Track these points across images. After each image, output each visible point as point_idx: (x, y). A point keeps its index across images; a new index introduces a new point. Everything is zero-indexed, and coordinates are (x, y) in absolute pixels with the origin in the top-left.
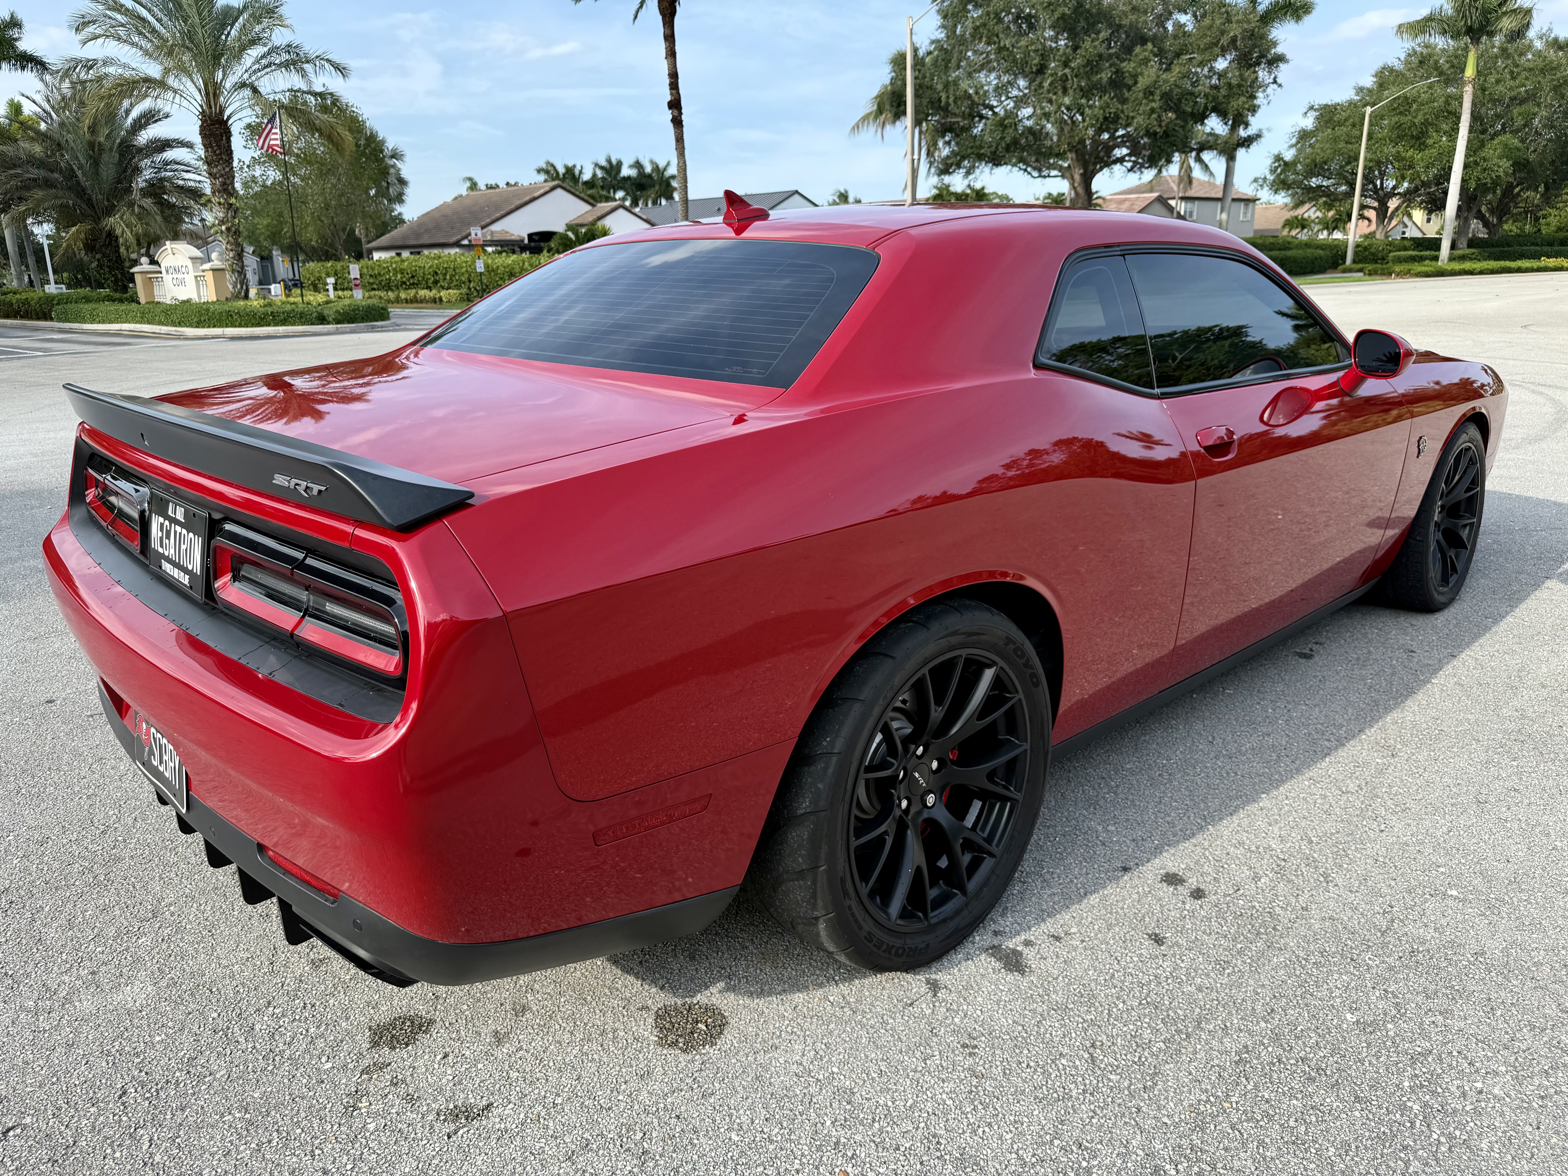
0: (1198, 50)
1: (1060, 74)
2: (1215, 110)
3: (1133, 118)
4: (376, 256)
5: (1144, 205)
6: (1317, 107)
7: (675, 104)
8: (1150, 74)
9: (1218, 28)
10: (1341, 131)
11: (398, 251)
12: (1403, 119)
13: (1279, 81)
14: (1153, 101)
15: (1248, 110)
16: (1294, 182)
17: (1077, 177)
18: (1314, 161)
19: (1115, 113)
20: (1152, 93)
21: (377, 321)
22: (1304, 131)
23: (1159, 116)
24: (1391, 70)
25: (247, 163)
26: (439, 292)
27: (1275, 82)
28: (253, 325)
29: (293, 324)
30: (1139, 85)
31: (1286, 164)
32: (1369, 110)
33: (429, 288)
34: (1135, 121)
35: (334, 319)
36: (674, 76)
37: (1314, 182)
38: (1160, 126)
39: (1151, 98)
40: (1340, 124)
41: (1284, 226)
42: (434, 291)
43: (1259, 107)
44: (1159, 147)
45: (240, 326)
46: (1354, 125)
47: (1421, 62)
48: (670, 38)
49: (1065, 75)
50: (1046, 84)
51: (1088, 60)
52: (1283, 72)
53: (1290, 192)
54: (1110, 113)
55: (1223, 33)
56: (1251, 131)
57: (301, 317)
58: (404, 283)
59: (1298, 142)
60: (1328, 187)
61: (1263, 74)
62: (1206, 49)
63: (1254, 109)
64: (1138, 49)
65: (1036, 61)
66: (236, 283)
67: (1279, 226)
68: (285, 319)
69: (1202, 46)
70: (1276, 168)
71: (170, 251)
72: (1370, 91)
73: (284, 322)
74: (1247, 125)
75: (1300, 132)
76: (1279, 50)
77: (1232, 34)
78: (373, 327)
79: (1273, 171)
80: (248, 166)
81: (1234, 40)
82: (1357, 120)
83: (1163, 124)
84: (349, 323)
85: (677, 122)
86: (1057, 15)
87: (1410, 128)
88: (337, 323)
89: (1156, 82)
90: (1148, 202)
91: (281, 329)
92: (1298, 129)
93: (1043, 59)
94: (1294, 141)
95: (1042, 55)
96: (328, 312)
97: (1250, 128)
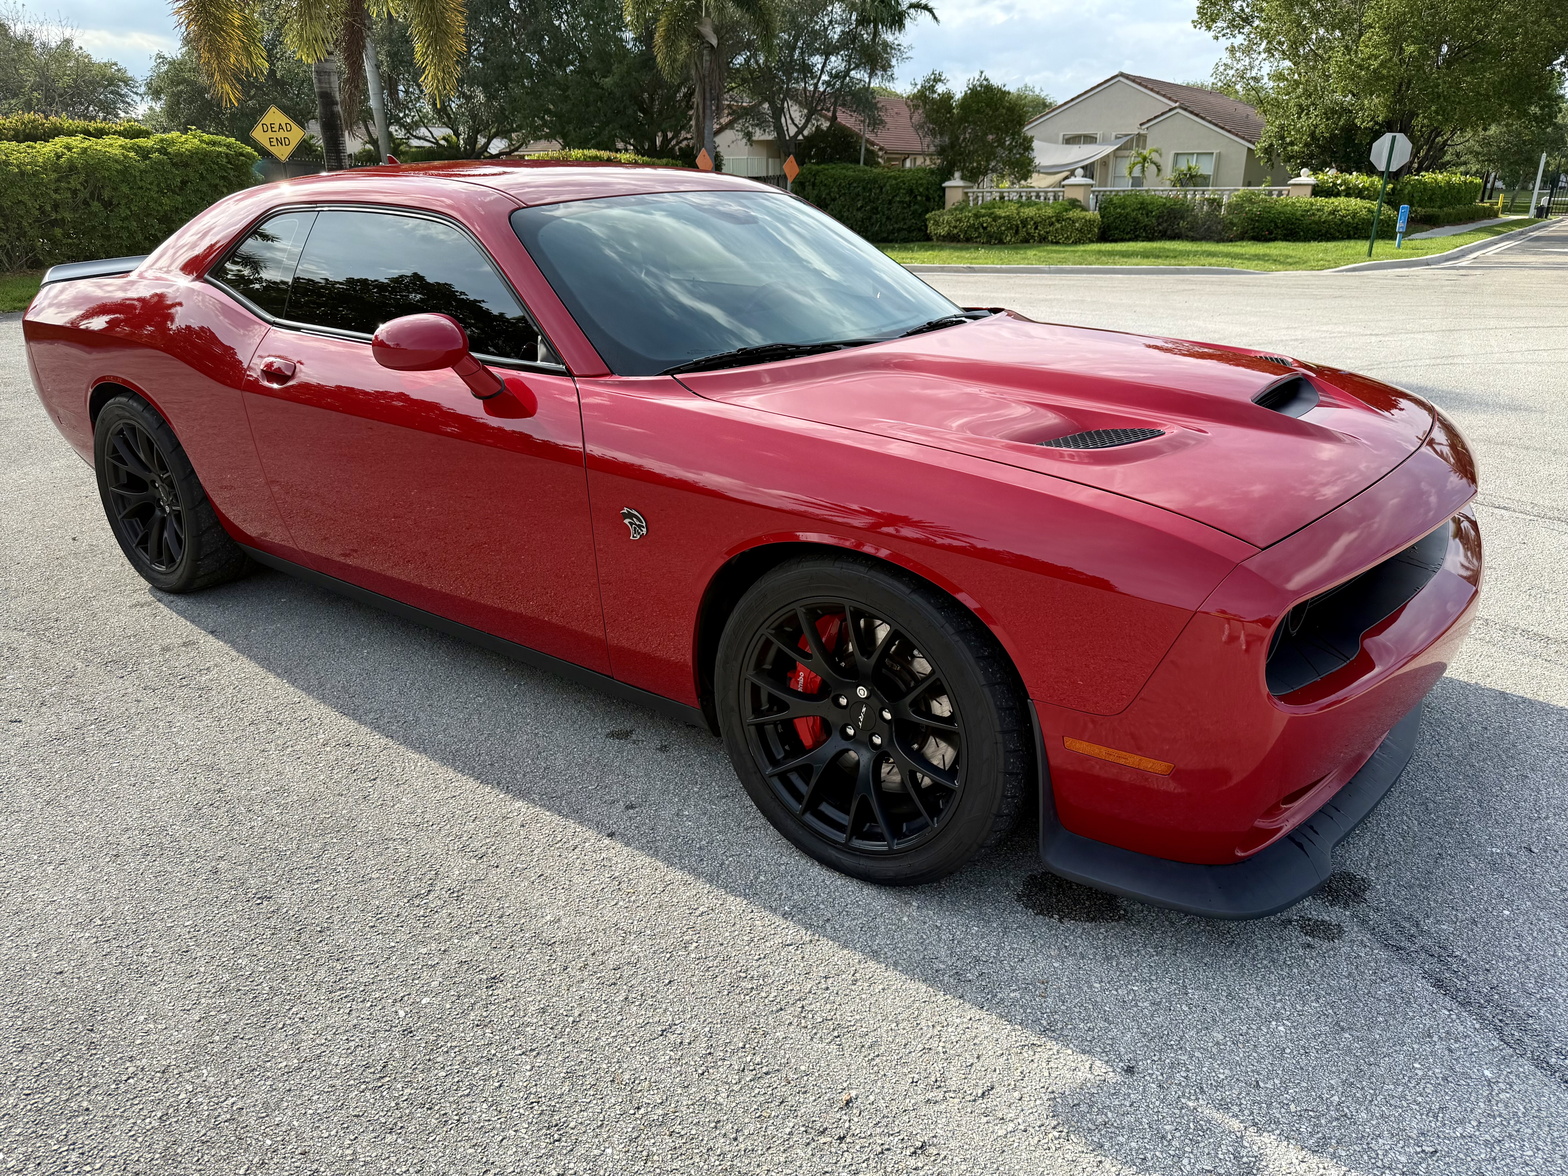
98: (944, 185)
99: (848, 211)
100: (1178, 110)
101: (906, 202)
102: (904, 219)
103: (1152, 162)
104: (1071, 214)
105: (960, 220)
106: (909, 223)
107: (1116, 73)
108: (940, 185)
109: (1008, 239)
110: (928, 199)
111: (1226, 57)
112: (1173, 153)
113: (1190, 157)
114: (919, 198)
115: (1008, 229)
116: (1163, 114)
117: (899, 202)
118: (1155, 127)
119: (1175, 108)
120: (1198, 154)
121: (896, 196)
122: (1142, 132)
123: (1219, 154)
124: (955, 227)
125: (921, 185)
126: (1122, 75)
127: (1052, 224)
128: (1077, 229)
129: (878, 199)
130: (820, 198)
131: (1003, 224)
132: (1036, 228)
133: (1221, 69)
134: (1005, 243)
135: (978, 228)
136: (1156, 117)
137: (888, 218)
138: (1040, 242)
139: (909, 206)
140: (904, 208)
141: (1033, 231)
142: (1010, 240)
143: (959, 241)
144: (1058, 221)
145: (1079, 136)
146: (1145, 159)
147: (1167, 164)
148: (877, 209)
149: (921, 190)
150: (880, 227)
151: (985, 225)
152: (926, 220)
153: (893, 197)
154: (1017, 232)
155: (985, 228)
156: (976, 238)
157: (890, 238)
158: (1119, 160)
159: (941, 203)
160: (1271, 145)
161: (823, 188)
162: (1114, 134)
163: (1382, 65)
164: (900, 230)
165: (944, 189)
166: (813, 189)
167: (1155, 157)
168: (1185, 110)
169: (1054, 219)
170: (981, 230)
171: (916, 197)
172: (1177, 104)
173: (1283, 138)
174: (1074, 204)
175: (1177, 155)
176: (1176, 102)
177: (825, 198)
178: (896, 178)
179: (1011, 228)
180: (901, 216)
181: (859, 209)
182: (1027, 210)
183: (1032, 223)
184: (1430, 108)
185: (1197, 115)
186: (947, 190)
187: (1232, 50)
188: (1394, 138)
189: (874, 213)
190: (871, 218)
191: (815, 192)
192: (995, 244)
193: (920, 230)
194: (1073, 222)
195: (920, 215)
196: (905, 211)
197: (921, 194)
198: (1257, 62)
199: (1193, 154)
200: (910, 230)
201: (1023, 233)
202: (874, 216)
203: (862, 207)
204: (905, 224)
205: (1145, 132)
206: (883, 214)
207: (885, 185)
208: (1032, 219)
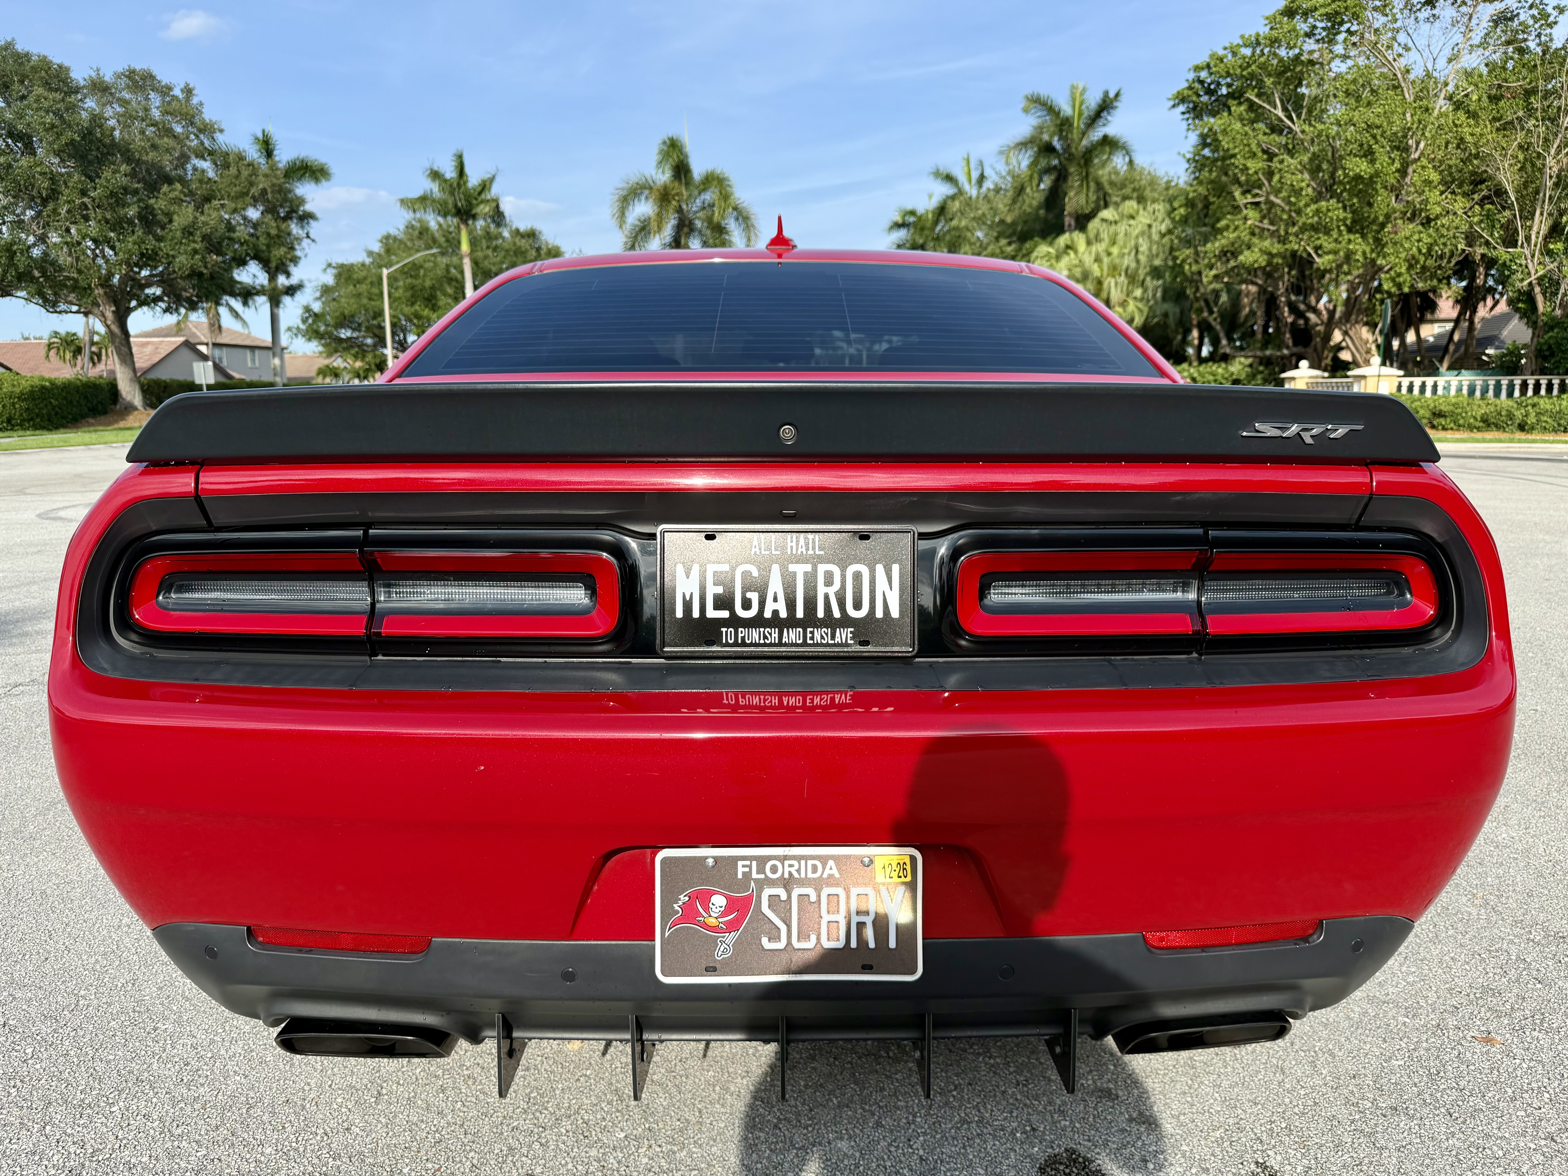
0: (229, 196)
1: (77, 202)
2: (257, 257)
3: (174, 257)
5: (171, 349)
6: (334, 265)
8: (184, 215)
9: (246, 178)
10: (363, 288)
12: (416, 282)
13: (311, 236)
14: (194, 242)
15: (291, 260)
16: (326, 333)
17: (109, 315)
18: (343, 314)
19: (152, 250)
20: (191, 234)
22: (326, 286)
23: (204, 257)
24: (395, 239)
27: (308, 237)
30: (176, 224)
31: (316, 315)
32: (385, 272)
34: (177, 260)
37: (345, 334)
38: (206, 267)
39: (191, 238)
40: (359, 282)
41: (318, 374)
43: (300, 258)
44: (207, 289)
46: (372, 283)
47: (420, 233)
49: (84, 204)
50: (63, 211)
51: (112, 192)
52: (314, 228)
53: (323, 342)
54: (147, 249)
55: (252, 184)
56: (294, 280)
59: (322, 296)
60: (357, 338)
61: (294, 228)
62: (237, 198)
63: (295, 260)
64: (165, 188)
65: (46, 185)
67: (313, 373)
69: (233, 194)
70: (307, 318)
72: (379, 255)
74: (288, 275)
75: (322, 286)
76: (308, 207)
77: (261, 186)
79: (304, 321)
81: (264, 192)
82: (375, 279)
83: (209, 266)
86: (64, 140)
87: (421, 290)
89: (194, 223)
90: (175, 346)
92: (321, 284)
93: (53, 184)
94: (318, 294)
95: (51, 179)
97: (292, 277)
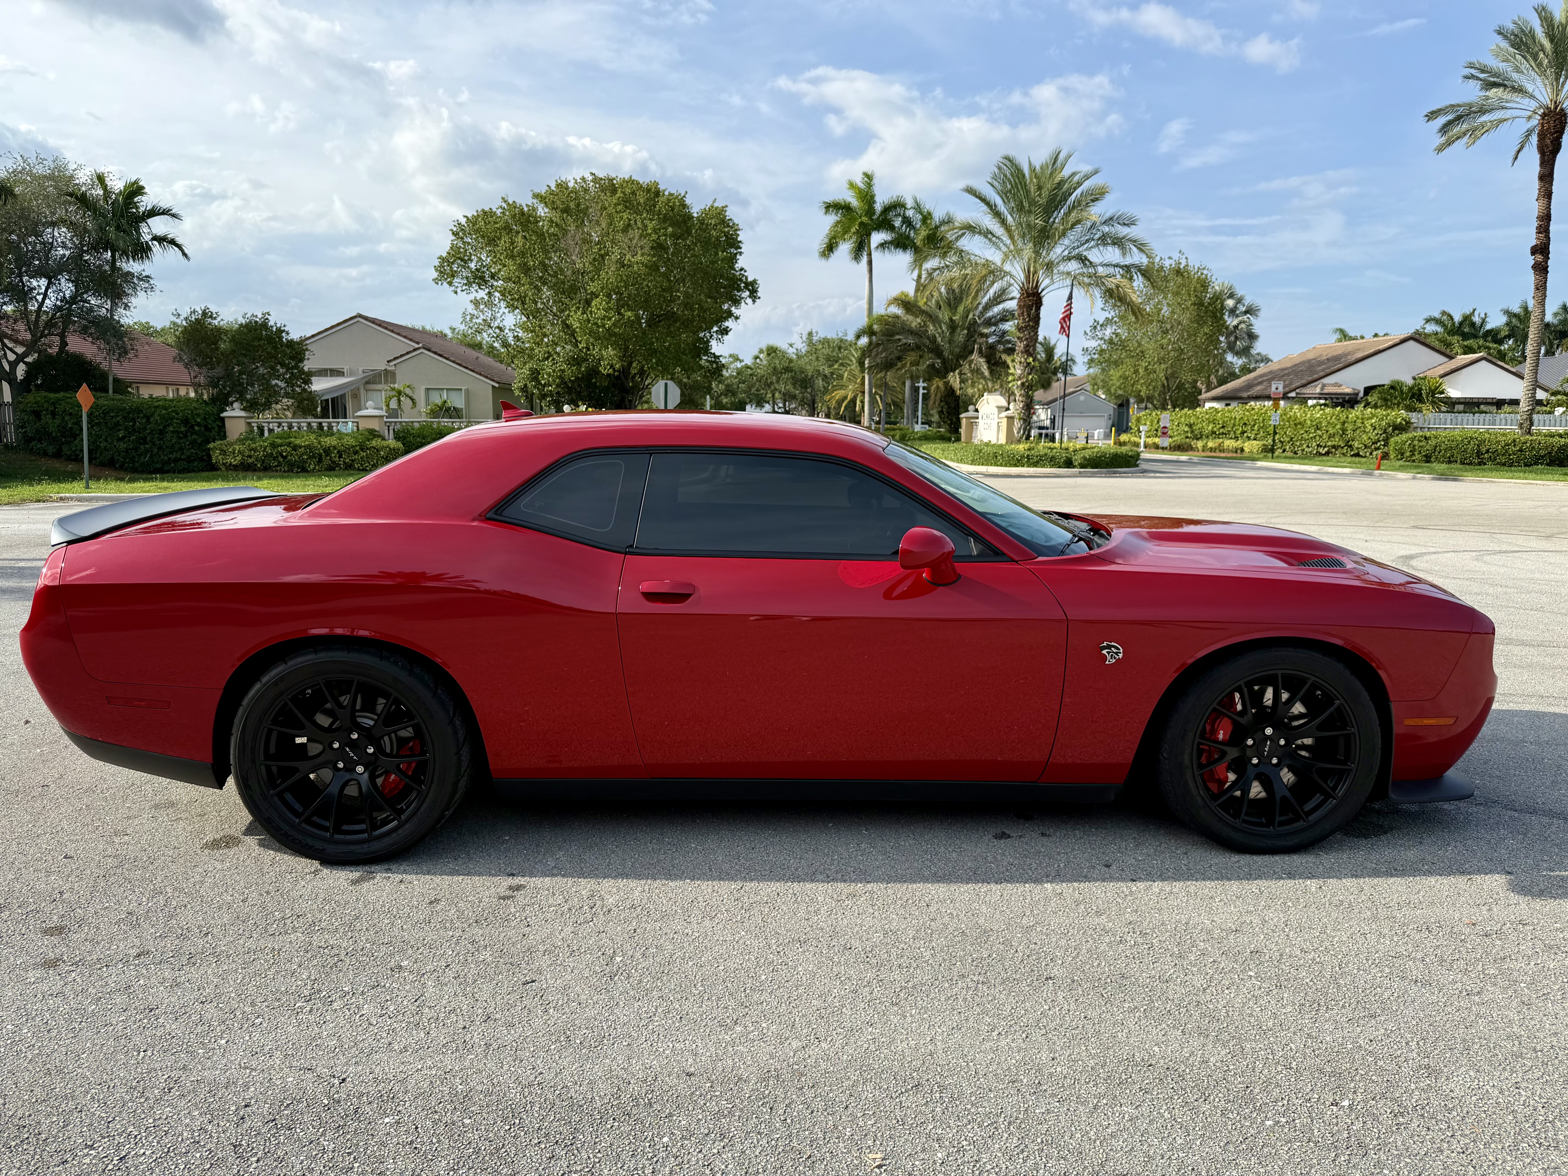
4: (1208, 405)
7: (1542, 250)
11: (1228, 402)
21: (1121, 467)
25: (1101, 322)
26: (1244, 443)
28: (1011, 466)
29: (1043, 466)
33: (1236, 438)
35: (1079, 464)
36: (1545, 220)
42: (1239, 442)
45: (1001, 465)
48: (1547, 177)
57: (1051, 461)
58: (1215, 433)
66: (1020, 429)
68: (1037, 462)
71: (985, 401)
73: (1035, 464)
78: (1115, 473)
80: (1101, 326)
84: (1093, 468)
85: (1541, 269)
88: (1081, 468)
91: (1032, 470)
96: (1077, 459)
98: (222, 415)
99: (107, 441)
100: (422, 350)
101: (181, 432)
102: (181, 449)
103: (407, 396)
104: (374, 443)
105: (255, 450)
106: (188, 453)
107: (354, 314)
108: (218, 415)
109: (312, 467)
110: (207, 429)
111: (471, 308)
112: (423, 388)
113: (441, 392)
114: (196, 428)
115: (310, 458)
116: (408, 353)
117: (173, 432)
118: (403, 364)
119: (419, 348)
120: (447, 389)
121: (168, 426)
122: (388, 368)
123: (467, 391)
124: (250, 457)
125: (198, 415)
126: (360, 316)
127: (356, 453)
128: (383, 457)
129: (145, 429)
130: (64, 428)
131: (305, 453)
132: (340, 457)
133: (468, 317)
134: (308, 471)
135: (277, 457)
136: (401, 356)
137: (160, 448)
138: (346, 469)
139: (186, 436)
140: (180, 438)
141: (337, 459)
142: (314, 468)
143: (255, 470)
144: (362, 450)
145: (326, 370)
146: (400, 393)
147: (420, 397)
148: (144, 439)
149: (199, 420)
150: (151, 457)
151: (284, 454)
152: (209, 449)
153: (165, 427)
154: (320, 461)
155: (285, 458)
156: (276, 466)
157: (166, 468)
158: (369, 393)
159: (222, 433)
160: (525, 385)
161: (67, 418)
162: (361, 369)
163: (614, 325)
164: (176, 460)
165: (223, 419)
166: (54, 418)
167: (408, 391)
168: (429, 350)
169: (358, 448)
170: (281, 459)
171: (192, 426)
172: (420, 345)
173: (536, 379)
174: (373, 434)
175: (428, 390)
176: (418, 343)
177: (71, 428)
178: (165, 408)
179: (314, 457)
180: (177, 447)
181: (119, 440)
182: (327, 440)
183: (335, 451)
184: (651, 360)
185: (441, 356)
186: (226, 420)
187: (476, 303)
188: (666, 384)
189: (141, 444)
190: (136, 449)
191: (57, 421)
192: (297, 472)
193: (201, 459)
194: (378, 450)
195: (200, 444)
196: (182, 441)
197: (199, 424)
198: (499, 315)
199: (443, 389)
200: (189, 460)
201: (326, 461)
202: (142, 446)
203: (124, 437)
204: (183, 453)
205: (393, 368)
206: (154, 445)
207: (152, 415)
208: (335, 448)
